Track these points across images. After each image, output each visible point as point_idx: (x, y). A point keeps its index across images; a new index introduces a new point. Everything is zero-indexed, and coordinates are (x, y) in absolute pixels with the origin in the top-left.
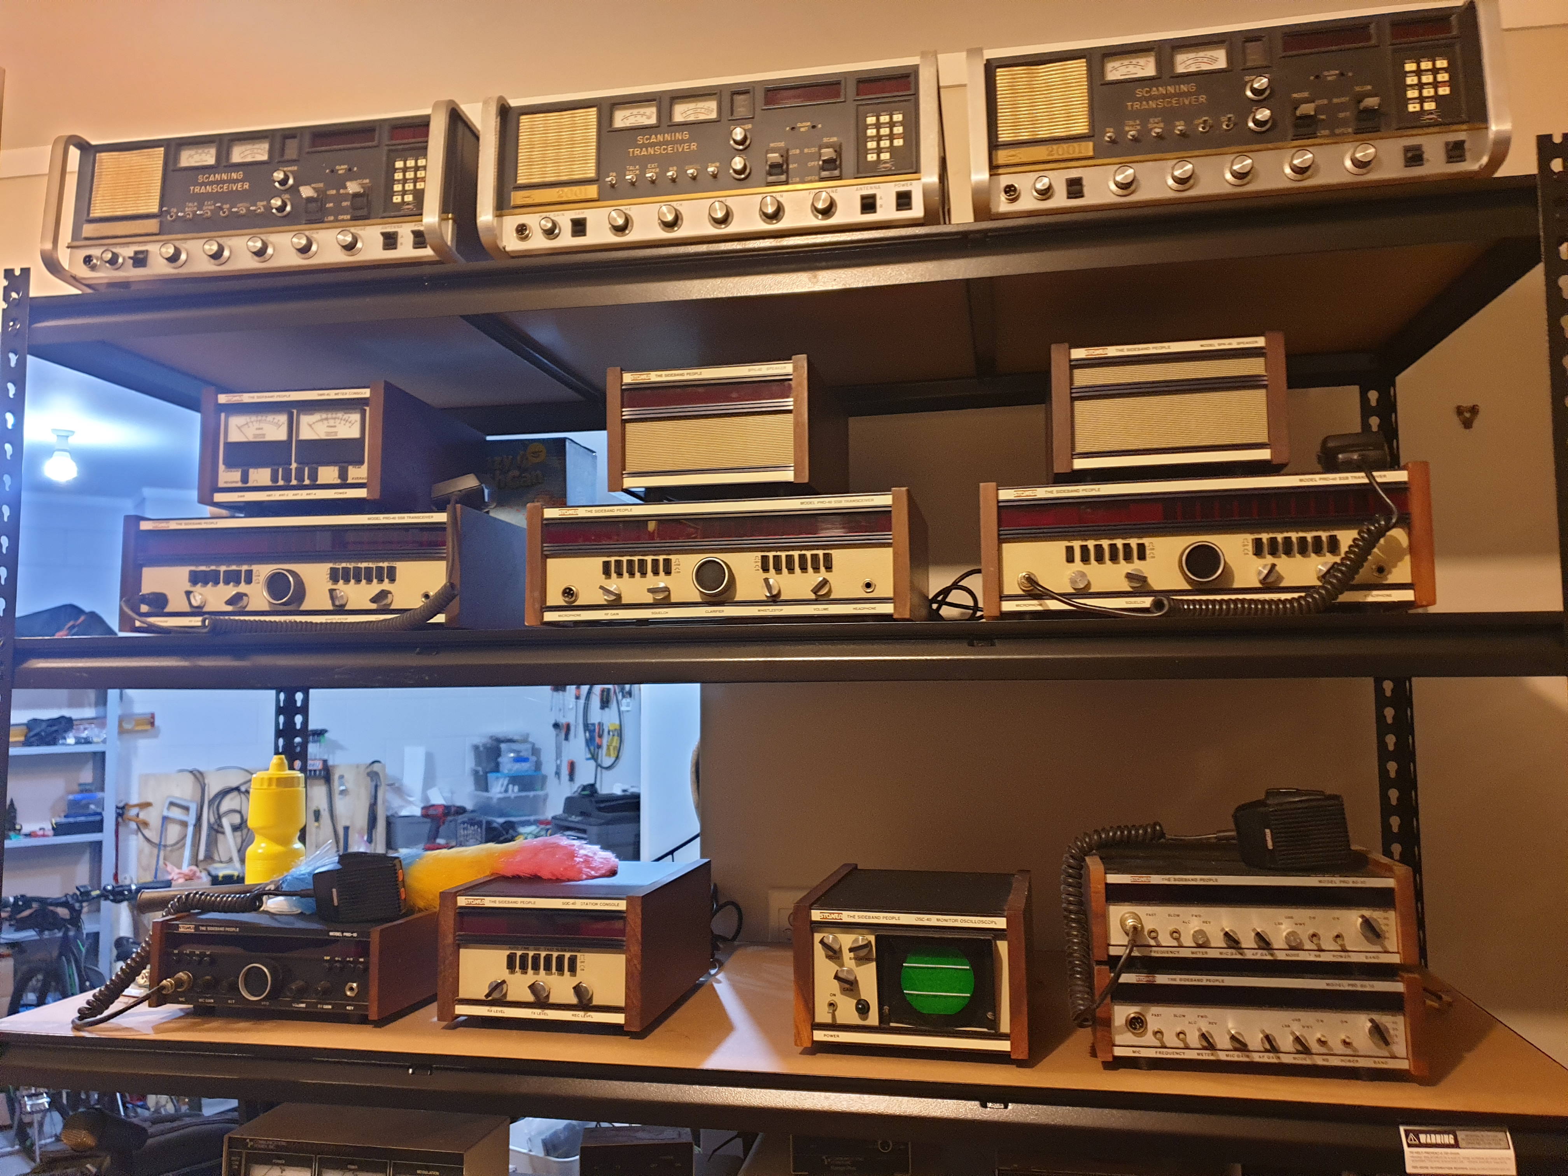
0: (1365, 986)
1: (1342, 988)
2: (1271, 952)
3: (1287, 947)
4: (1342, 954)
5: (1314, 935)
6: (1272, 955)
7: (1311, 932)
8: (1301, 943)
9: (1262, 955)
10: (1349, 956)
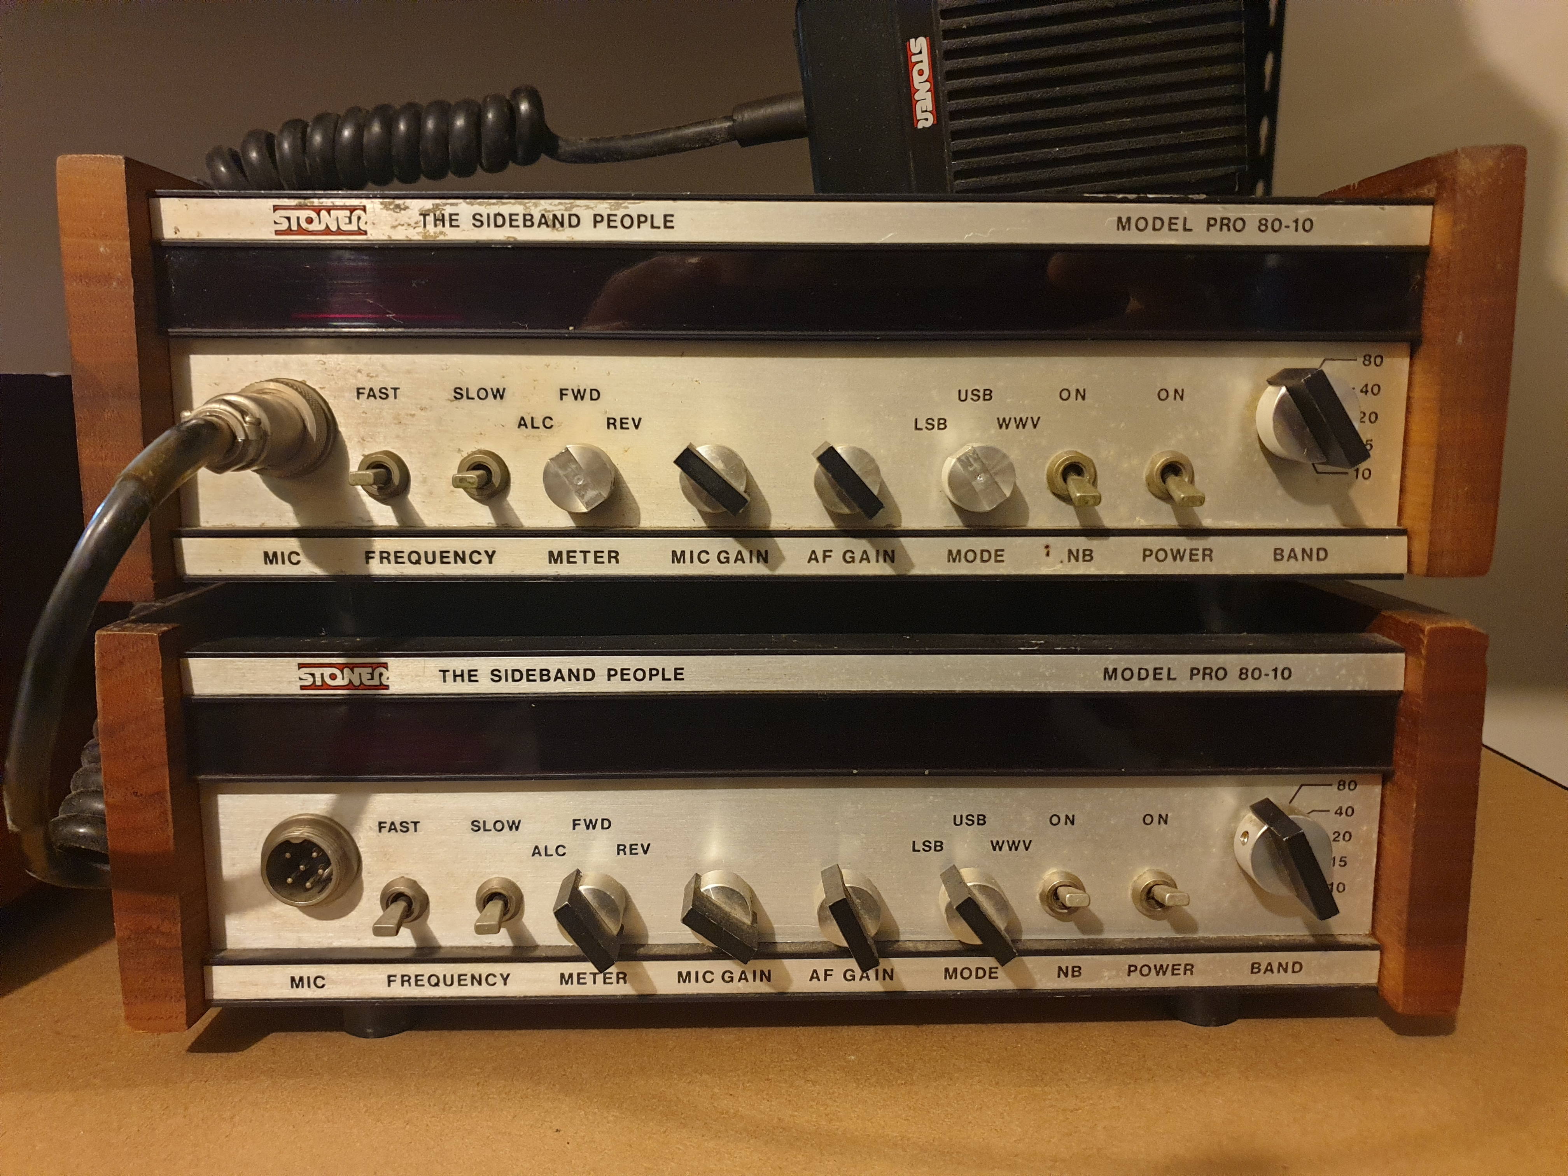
0: (1257, 673)
1: (1164, 686)
2: (889, 543)
3: (956, 523)
4: (1182, 543)
5: (1073, 468)
6: (889, 557)
7: (1060, 455)
8: (1015, 502)
9: (848, 557)
10: (1208, 554)
